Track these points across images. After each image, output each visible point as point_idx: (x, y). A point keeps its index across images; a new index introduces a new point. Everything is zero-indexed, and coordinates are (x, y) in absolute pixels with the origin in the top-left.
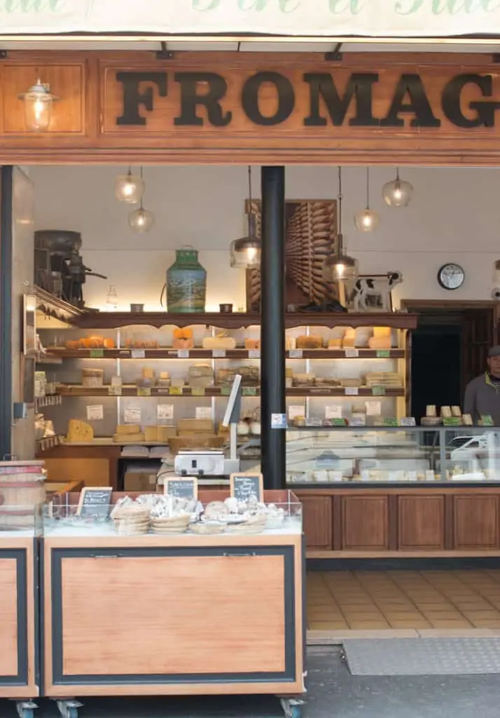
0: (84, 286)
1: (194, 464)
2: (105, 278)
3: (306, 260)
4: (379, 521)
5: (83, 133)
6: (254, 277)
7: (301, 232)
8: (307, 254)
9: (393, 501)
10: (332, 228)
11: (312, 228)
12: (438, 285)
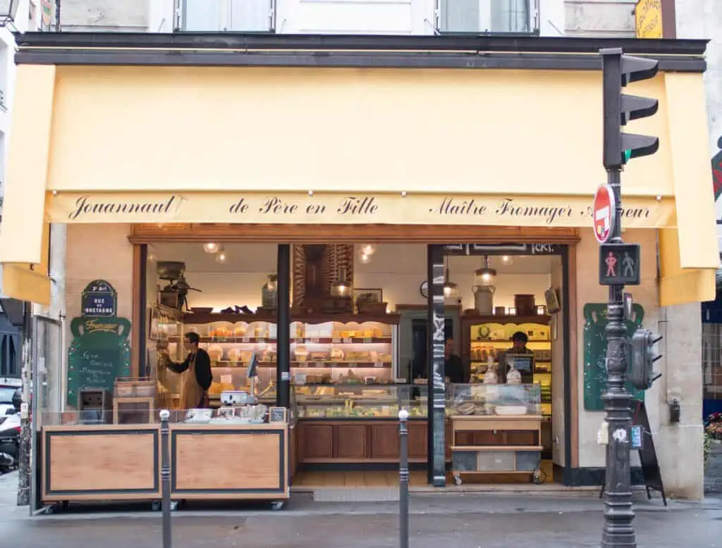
0: (187, 296)
1: (231, 398)
2: (200, 291)
3: (333, 279)
4: (361, 441)
5: (183, 228)
6: (298, 290)
7: (330, 261)
8: (333, 275)
9: (369, 429)
10: (350, 258)
11: (337, 258)
12: (421, 295)
